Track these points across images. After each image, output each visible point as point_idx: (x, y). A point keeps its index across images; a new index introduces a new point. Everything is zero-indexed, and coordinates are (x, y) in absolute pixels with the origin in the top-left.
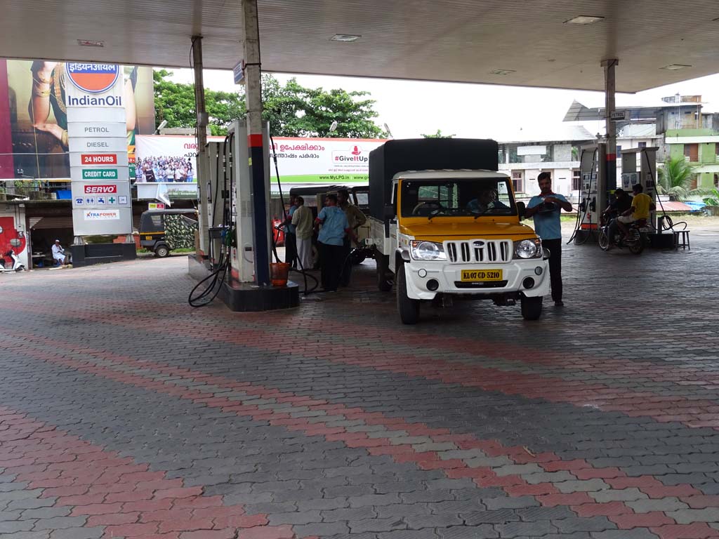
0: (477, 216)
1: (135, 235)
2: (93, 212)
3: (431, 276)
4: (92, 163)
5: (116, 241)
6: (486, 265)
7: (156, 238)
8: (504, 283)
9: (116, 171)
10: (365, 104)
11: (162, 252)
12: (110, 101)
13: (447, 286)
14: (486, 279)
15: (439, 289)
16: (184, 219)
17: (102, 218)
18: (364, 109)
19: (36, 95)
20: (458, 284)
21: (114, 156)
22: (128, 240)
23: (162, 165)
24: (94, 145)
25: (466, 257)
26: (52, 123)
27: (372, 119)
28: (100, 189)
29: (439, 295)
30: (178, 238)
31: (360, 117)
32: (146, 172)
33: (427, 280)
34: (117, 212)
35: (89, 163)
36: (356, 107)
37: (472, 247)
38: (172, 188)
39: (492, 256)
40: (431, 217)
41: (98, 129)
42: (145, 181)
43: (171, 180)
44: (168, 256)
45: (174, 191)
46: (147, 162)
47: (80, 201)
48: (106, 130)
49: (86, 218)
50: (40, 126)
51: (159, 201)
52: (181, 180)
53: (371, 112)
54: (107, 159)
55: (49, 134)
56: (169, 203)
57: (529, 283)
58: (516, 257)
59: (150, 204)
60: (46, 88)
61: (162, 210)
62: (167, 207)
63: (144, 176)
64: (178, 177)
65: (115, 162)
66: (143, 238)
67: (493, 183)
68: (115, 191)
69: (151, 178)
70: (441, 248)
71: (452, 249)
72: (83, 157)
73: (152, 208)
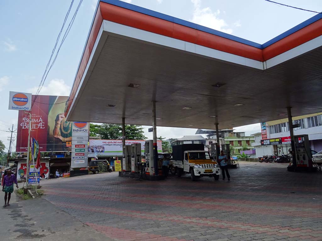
0: (204, 159)
1: (88, 168)
2: (77, 161)
3: (199, 171)
4: (78, 147)
5: (80, 169)
6: (209, 169)
7: (95, 168)
8: (213, 172)
9: (84, 149)
10: (140, 129)
11: (97, 172)
12: (84, 130)
13: (202, 173)
14: (209, 171)
15: (201, 173)
16: (103, 163)
17: (80, 163)
18: (140, 130)
19: (56, 128)
20: (204, 172)
21: (84, 145)
22: (86, 169)
23: (96, 148)
24: (79, 142)
25: (205, 167)
26: (59, 135)
27: (142, 133)
28: (80, 154)
29: (201, 174)
30: (101, 168)
31: (139, 133)
32: (92, 150)
33: (198, 172)
34: (84, 161)
35: (77, 147)
36: (137, 130)
37: (206, 165)
38: (98, 154)
39: (210, 167)
40: (195, 160)
41: (81, 138)
42: (91, 152)
43: (98, 152)
44: (98, 173)
45: (99, 155)
46: (92, 147)
47: (74, 158)
48: (83, 138)
49: (75, 163)
50: (56, 136)
51: (94, 158)
52: (101, 152)
53: (142, 131)
54: (82, 146)
55: (58, 138)
56: (97, 158)
57: (217, 172)
58: (214, 167)
59: (92, 159)
60: (59, 126)
61: (95, 160)
62: (97, 159)
63: (91, 151)
64: (100, 151)
65: (84, 147)
66: (92, 168)
67: (204, 153)
68: (84, 155)
69: (93, 151)
70: (200, 165)
71: (202, 165)
72: (76, 145)
73: (92, 160)
